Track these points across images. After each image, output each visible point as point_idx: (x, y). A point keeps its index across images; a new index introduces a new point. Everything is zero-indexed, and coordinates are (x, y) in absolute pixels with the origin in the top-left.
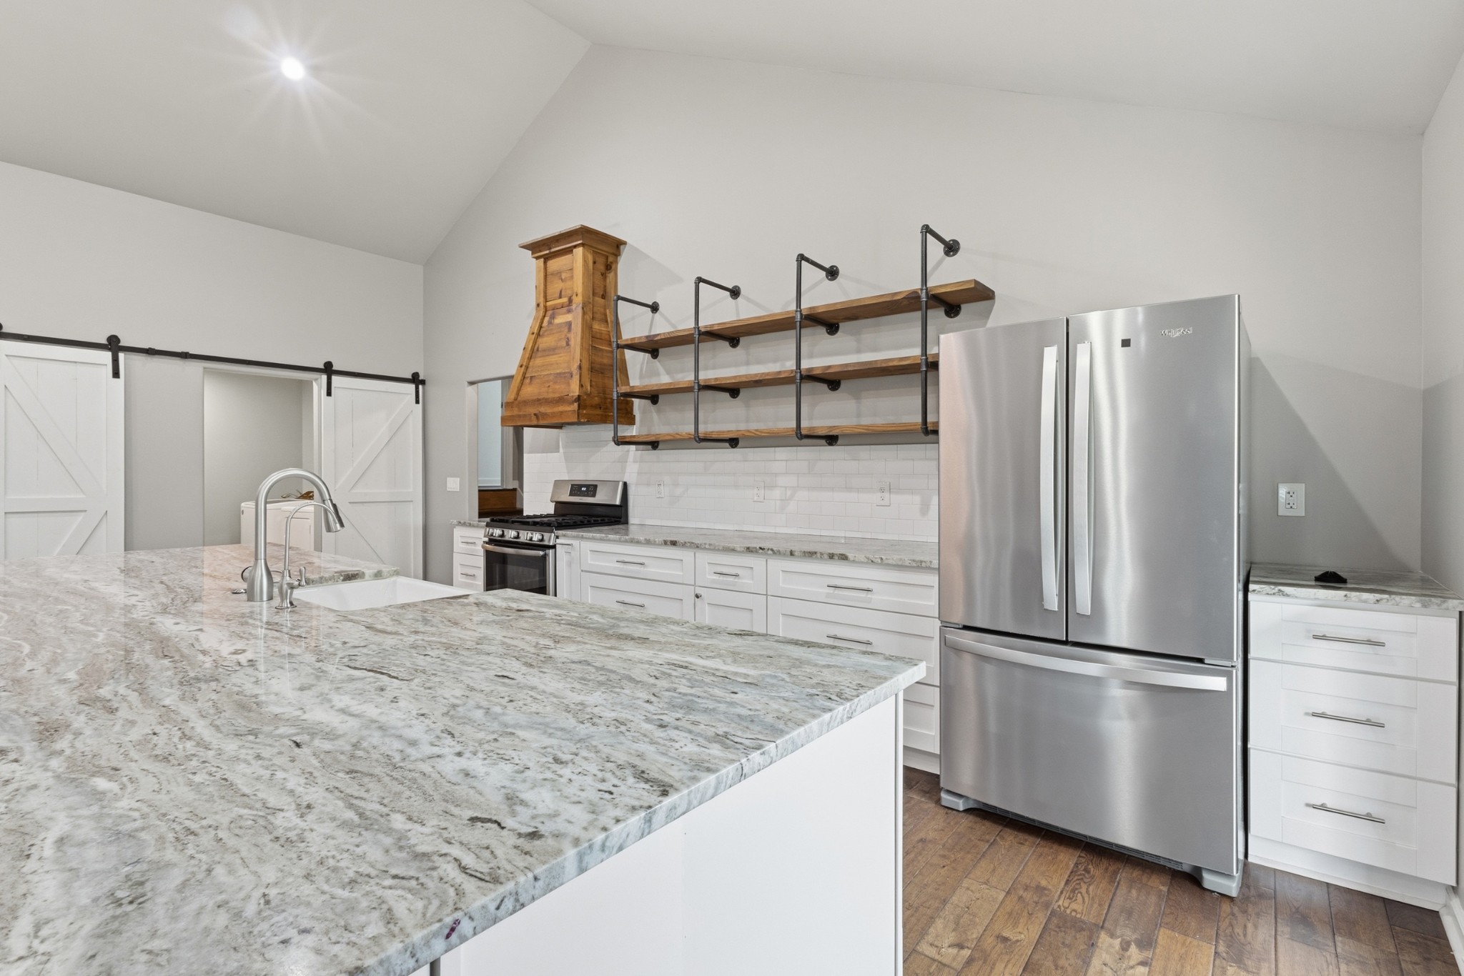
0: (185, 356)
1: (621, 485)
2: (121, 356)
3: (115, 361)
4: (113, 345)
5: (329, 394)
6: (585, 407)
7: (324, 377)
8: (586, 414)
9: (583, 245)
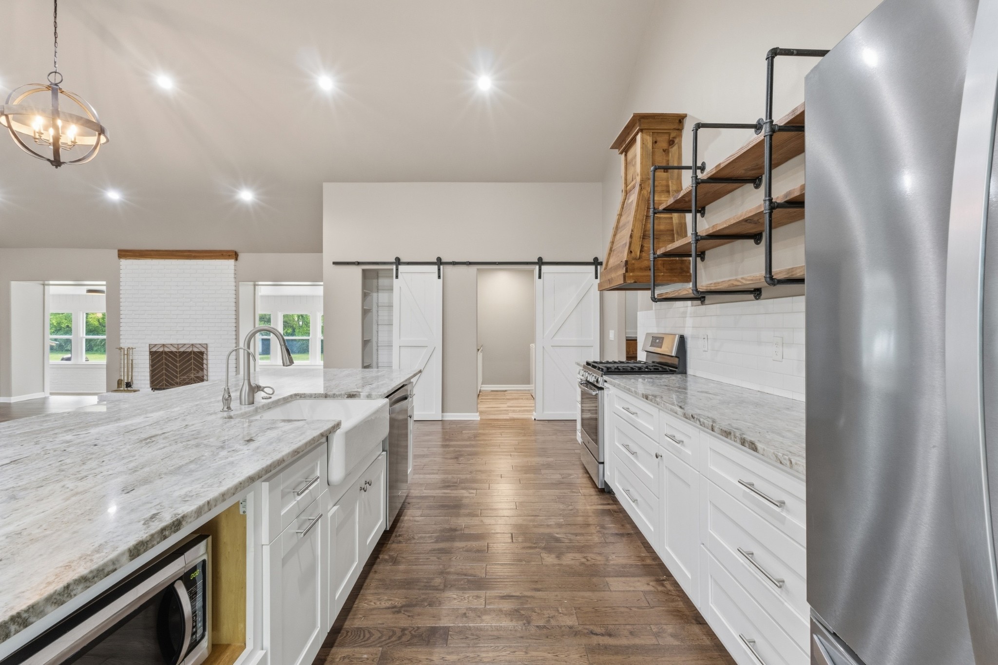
0: (470, 263)
1: (677, 338)
2: (441, 267)
3: (439, 270)
4: (439, 262)
5: (540, 277)
6: (633, 270)
7: (537, 267)
8: (632, 276)
9: (641, 130)
